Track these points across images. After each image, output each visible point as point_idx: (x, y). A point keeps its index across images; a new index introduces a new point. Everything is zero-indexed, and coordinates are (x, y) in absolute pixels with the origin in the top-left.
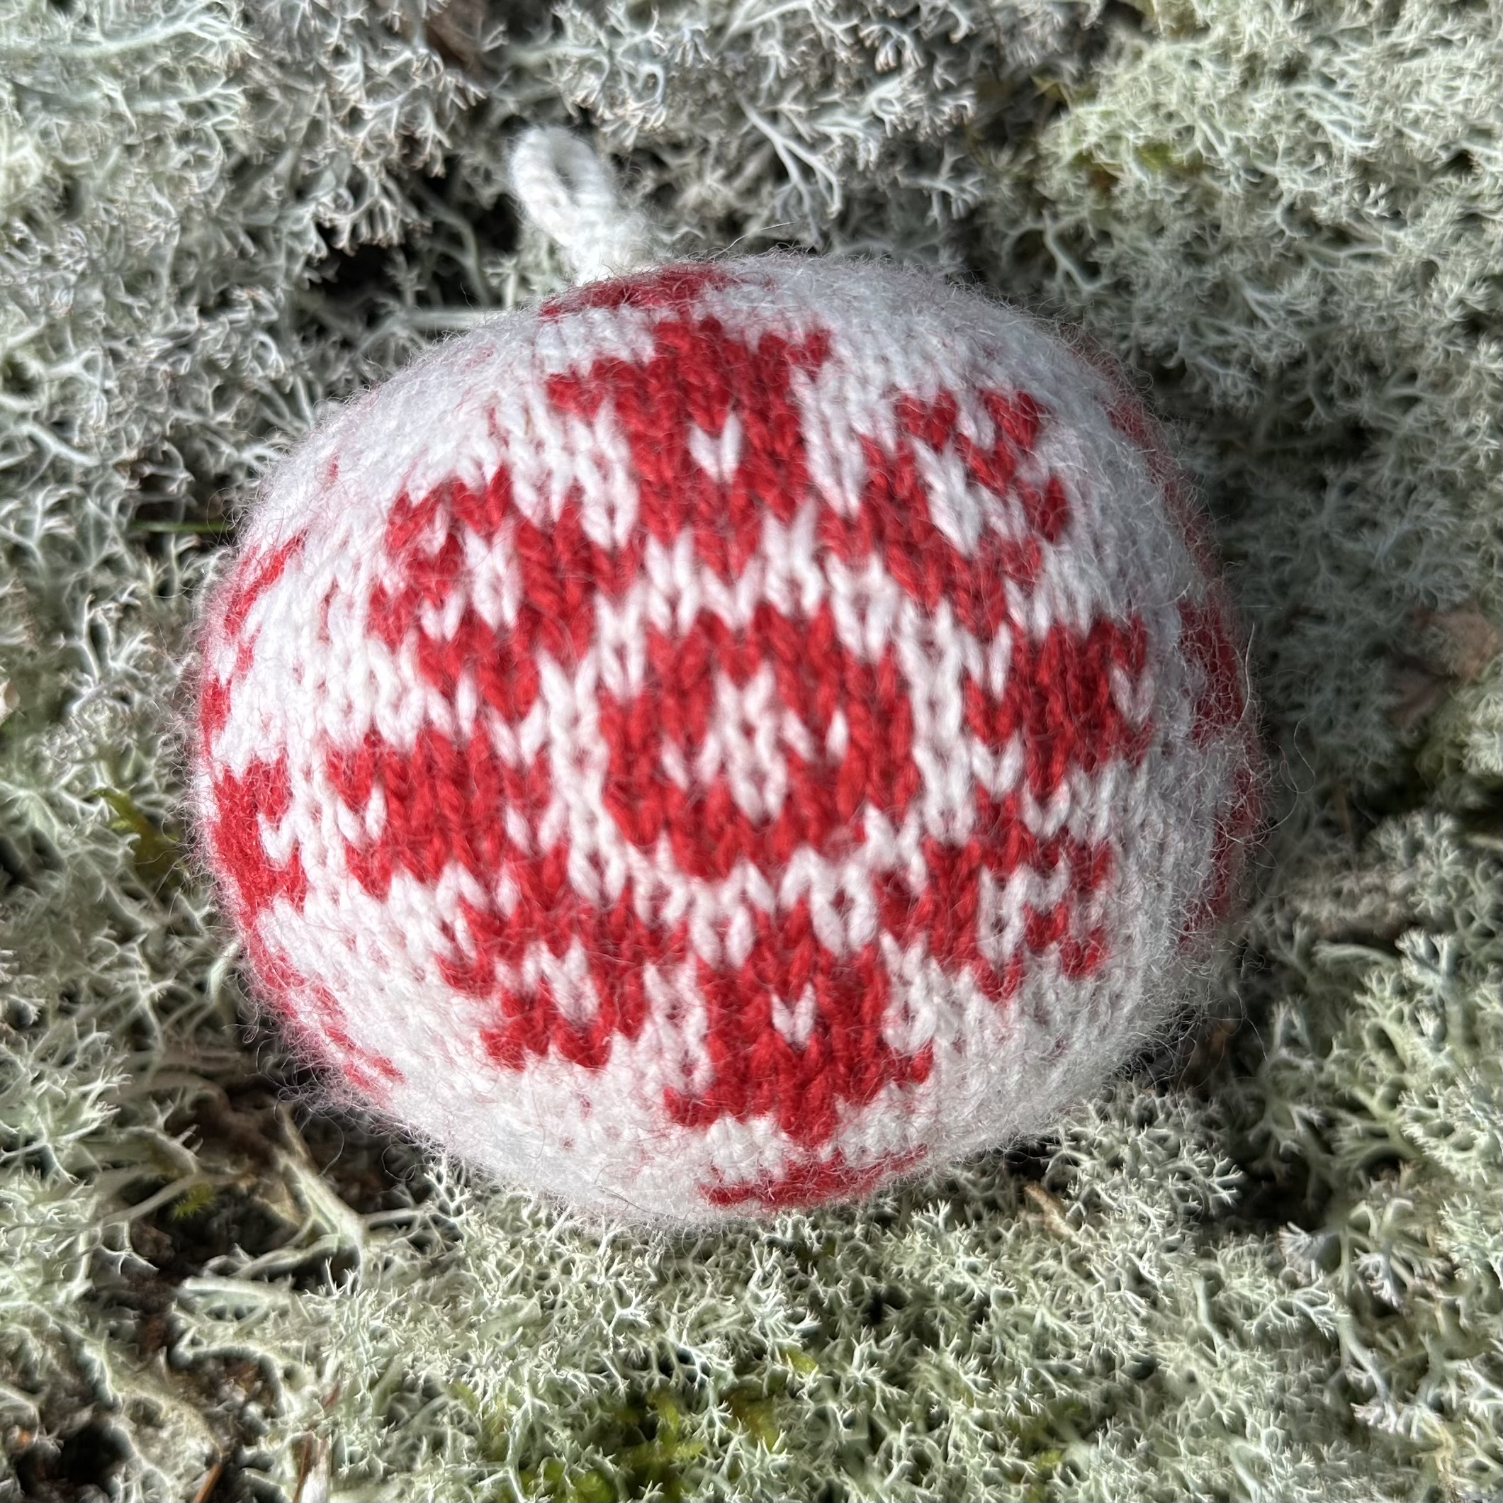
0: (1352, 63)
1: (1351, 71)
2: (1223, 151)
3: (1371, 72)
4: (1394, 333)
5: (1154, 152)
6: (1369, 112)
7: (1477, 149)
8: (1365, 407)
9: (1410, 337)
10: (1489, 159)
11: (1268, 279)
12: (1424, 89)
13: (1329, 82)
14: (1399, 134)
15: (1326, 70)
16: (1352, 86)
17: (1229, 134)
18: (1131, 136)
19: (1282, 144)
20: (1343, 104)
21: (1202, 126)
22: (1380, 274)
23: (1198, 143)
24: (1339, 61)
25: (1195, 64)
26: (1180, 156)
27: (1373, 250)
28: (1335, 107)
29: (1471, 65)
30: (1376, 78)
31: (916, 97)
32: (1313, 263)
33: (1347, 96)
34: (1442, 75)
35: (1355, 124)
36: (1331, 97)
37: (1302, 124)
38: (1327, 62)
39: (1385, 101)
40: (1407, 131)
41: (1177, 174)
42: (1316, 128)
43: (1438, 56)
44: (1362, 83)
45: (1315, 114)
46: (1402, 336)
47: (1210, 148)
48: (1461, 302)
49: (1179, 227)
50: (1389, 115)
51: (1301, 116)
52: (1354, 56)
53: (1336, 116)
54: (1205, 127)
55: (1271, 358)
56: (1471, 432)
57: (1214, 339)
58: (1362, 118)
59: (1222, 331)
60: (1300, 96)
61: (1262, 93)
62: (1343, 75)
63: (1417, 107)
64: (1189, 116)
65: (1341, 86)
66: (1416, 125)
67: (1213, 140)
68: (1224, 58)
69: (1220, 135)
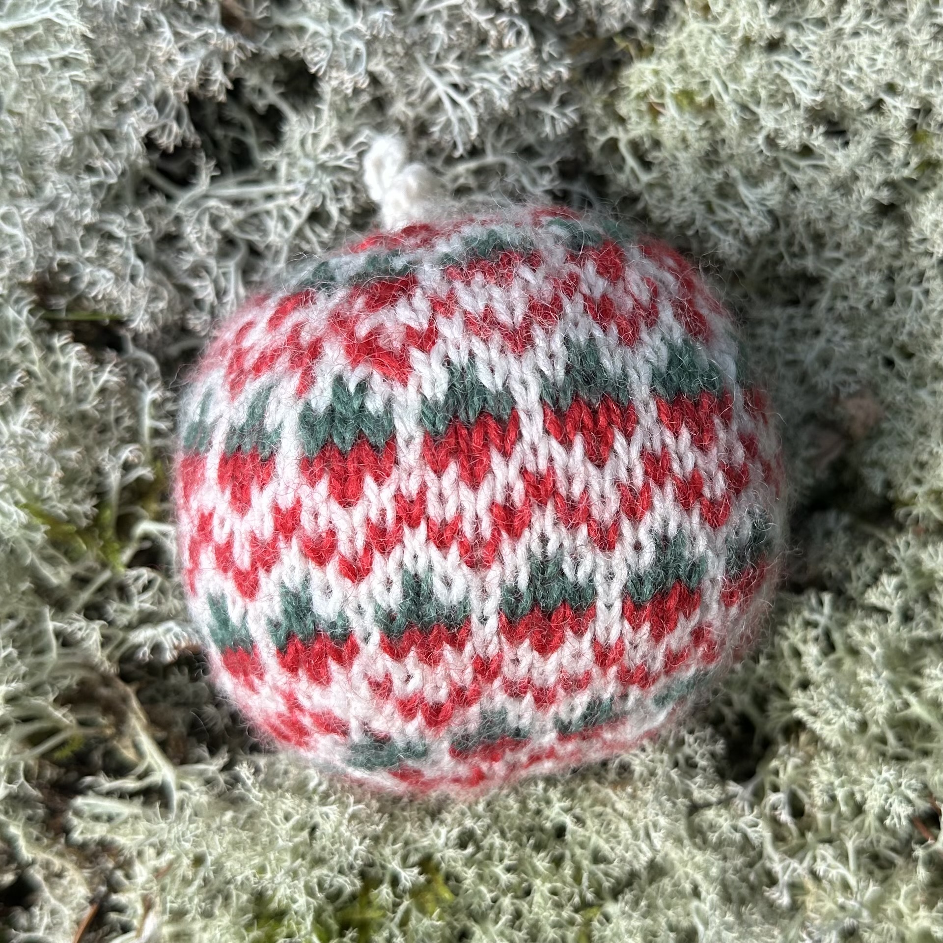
0: (812, 41)
1: (810, 46)
2: (726, 98)
3: (822, 49)
4: (829, 219)
5: (685, 96)
6: (820, 74)
7: (889, 100)
8: (810, 263)
9: (839, 222)
10: (895, 107)
11: (753, 179)
12: (856, 60)
13: (796, 54)
14: (839, 88)
15: (795, 45)
16: (811, 57)
17: (732, 86)
18: (669, 87)
19: (763, 94)
20: (803, 68)
21: (714, 81)
22: (823, 180)
23: (712, 92)
24: (804, 40)
26: (701, 99)
27: (820, 163)
28: (799, 71)
29: (884, 46)
30: (825, 52)
31: (532, 66)
32: (785, 168)
33: (807, 63)
34: (868, 52)
35: (809, 82)
36: (796, 64)
37: (777, 82)
38: (796, 40)
39: (830, 66)
40: (844, 87)
41: (699, 110)
42: (786, 83)
43: (866, 38)
44: (816, 56)
45: (786, 75)
46: (834, 220)
47: (719, 96)
48: (872, 200)
49: (698, 145)
50: (832, 77)
51: (777, 77)
52: (813, 37)
53: (798, 77)
54: (716, 81)
55: (752, 231)
57: (721, 215)
58: (815, 78)
60: (779, 63)
61: (751, 62)
62: (806, 48)
63: (851, 72)
64: (708, 73)
65: (804, 56)
66: (850, 83)
67: (720, 88)
68: (727, 38)
69: (726, 87)
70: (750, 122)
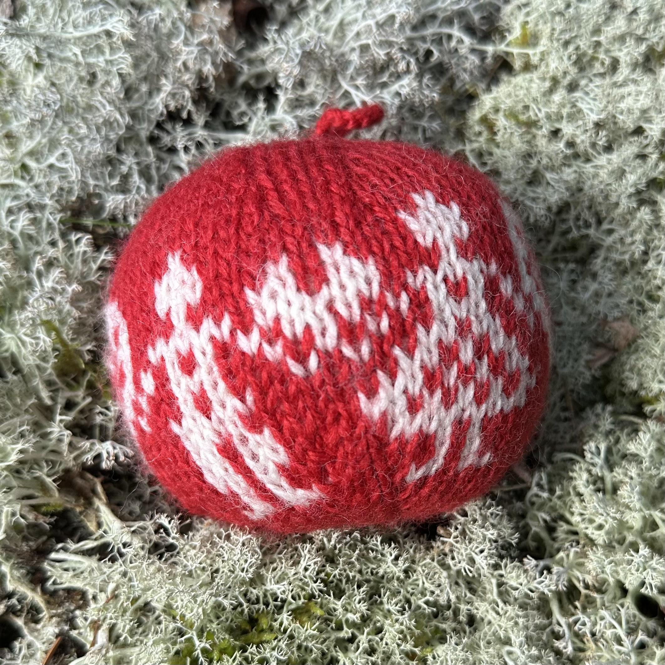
0: (597, 86)
1: (596, 90)
2: (540, 116)
3: (603, 91)
4: (606, 197)
5: (512, 115)
6: (602, 106)
7: (645, 126)
8: (592, 233)
9: (613, 199)
10: (650, 129)
12: (625, 101)
13: (587, 94)
14: (614, 117)
15: (586, 89)
16: (596, 95)
17: (544, 110)
18: (502, 106)
19: (565, 115)
20: (591, 102)
21: (533, 106)
22: (602, 173)
23: (531, 113)
24: (591, 85)
25: (531, 81)
26: (523, 118)
27: (599, 164)
28: (589, 104)
29: (645, 90)
30: (606, 93)
31: (415, 85)
32: (575, 167)
33: (595, 100)
34: (634, 94)
36: (587, 98)
37: (574, 110)
38: (587, 85)
39: (608, 102)
40: (618, 115)
41: (521, 124)
42: (580, 111)
43: (632, 87)
44: (600, 95)
45: (579, 104)
47: (536, 115)
48: (635, 184)
49: (519, 146)
50: (610, 108)
51: (574, 106)
52: (597, 84)
53: (588, 106)
54: (535, 107)
56: (633, 243)
57: (531, 195)
59: (534, 192)
60: (575, 97)
61: (558, 94)
62: (592, 90)
63: (623, 106)
64: (528, 101)
65: (592, 95)
66: (621, 113)
67: (537, 111)
68: (543, 79)
69: (540, 110)
70: (556, 133)
